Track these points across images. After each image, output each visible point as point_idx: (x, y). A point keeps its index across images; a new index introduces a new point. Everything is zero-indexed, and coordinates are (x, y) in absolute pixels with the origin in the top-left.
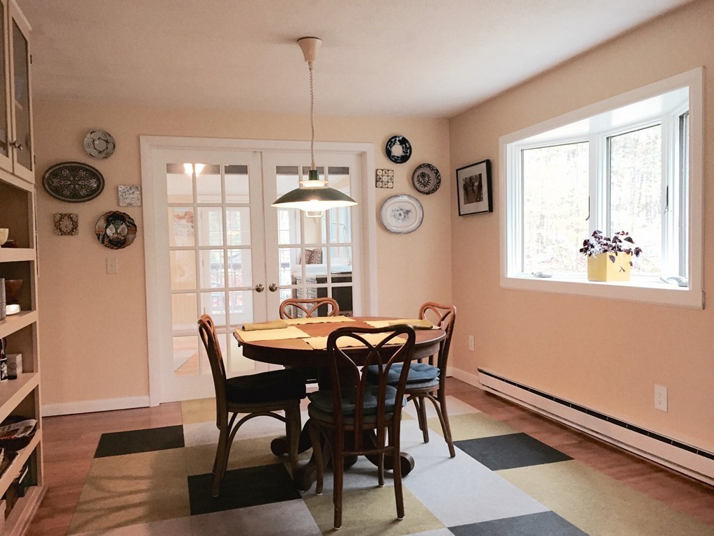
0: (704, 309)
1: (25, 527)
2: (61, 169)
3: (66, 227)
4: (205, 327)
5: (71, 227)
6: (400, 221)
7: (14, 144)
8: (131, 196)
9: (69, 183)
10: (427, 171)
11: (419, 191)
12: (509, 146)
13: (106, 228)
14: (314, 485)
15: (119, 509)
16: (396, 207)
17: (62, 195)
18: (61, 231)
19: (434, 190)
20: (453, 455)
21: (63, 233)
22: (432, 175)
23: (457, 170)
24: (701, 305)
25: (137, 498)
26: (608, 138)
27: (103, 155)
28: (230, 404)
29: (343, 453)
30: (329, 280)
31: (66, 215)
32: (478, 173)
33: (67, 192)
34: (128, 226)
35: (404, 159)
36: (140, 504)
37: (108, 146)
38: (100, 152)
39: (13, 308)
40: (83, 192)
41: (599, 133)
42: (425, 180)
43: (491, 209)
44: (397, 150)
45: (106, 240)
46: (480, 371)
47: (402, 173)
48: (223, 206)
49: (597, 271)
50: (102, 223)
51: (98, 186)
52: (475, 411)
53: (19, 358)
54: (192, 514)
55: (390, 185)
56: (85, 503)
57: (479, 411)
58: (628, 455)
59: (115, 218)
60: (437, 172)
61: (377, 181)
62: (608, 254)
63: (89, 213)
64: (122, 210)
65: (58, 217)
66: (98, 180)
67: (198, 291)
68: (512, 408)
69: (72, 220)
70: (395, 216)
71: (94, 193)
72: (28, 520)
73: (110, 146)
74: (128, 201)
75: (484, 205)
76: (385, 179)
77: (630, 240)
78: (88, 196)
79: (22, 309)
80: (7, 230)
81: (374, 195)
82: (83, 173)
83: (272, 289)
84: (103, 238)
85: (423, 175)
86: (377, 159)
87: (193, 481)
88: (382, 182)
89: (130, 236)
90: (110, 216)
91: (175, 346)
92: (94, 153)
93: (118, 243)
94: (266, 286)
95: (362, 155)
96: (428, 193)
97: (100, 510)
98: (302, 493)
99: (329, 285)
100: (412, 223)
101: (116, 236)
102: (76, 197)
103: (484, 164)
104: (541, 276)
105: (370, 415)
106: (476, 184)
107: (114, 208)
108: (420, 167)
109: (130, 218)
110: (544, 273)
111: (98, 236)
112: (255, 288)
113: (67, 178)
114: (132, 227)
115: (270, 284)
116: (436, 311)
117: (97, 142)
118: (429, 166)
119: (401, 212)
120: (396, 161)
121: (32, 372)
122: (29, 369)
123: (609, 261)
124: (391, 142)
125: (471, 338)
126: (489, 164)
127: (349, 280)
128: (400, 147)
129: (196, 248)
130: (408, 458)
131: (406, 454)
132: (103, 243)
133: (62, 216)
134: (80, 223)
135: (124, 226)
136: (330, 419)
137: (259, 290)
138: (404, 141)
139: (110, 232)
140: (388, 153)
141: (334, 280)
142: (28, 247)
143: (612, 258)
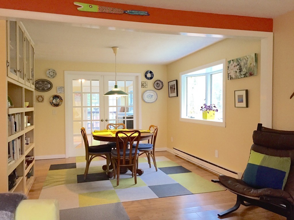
0: (226, 127)
1: (31, 185)
2: (39, 81)
3: (40, 99)
4: (83, 131)
5: (41, 100)
6: (149, 99)
7: (31, 79)
8: (61, 90)
9: (41, 86)
10: (159, 82)
11: (156, 89)
12: (182, 76)
13: (53, 100)
14: (113, 177)
15: (57, 182)
16: (148, 94)
17: (39, 90)
18: (38, 101)
19: (161, 88)
20: (157, 171)
21: (39, 102)
22: (161, 84)
23: (168, 82)
24: (225, 126)
25: (62, 179)
26: (211, 75)
27: (52, 77)
28: (89, 153)
29: (120, 165)
30: (126, 118)
31: (40, 96)
32: (174, 84)
33: (41, 89)
34: (60, 100)
35: (151, 78)
36: (63, 181)
37: (54, 74)
38: (51, 76)
39: (29, 124)
40: (46, 89)
41: (208, 73)
42: (158, 85)
43: (177, 96)
44: (149, 75)
45: (53, 104)
46: (174, 148)
47: (150, 83)
48: (91, 93)
49: (205, 116)
50: (52, 99)
51: (51, 87)
52: (169, 160)
53: (29, 138)
54: (78, 183)
55: (146, 87)
56: (47, 180)
57: (170, 160)
58: (209, 172)
59: (56, 97)
60: (162, 83)
61: (142, 86)
62: (208, 111)
63: (48, 95)
64: (58, 94)
65: (38, 97)
66: (51, 85)
67: (82, 121)
68: (181, 160)
69: (42, 97)
70: (148, 97)
71: (49, 89)
72: (32, 184)
73: (55, 74)
74: (60, 92)
75: (175, 94)
76: (145, 85)
77: (215, 107)
78: (47, 90)
79: (31, 125)
80: (28, 103)
81: (141, 90)
82: (46, 83)
83: (106, 121)
84: (52, 103)
85: (158, 84)
86: (142, 78)
87: (78, 176)
88: (144, 86)
89: (60, 103)
90: (54, 96)
91: (74, 141)
92: (50, 76)
93: (57, 105)
94: (104, 120)
95: (137, 77)
96: (159, 90)
97: (52, 182)
98: (110, 179)
99: (126, 120)
100: (153, 99)
101: (56, 103)
102: (43, 90)
103: (175, 81)
104: (191, 117)
105: (128, 155)
106: (173, 87)
107: (56, 94)
108: (156, 81)
109: (60, 97)
110: (192, 117)
111: (50, 102)
112: (101, 120)
113: (41, 84)
114: (61, 99)
115: (106, 119)
116: (154, 128)
117: (50, 73)
118: (159, 80)
119: (150, 96)
120: (148, 79)
121: (33, 143)
122: (32, 142)
123: (207, 113)
124: (147, 73)
125: (172, 138)
126: (177, 81)
127: (132, 118)
128: (150, 74)
129: (82, 107)
130: (142, 170)
131: (141, 169)
132: (52, 105)
133: (39, 96)
134: (45, 99)
135: (58, 99)
136: (116, 156)
137: (102, 121)
138: (151, 72)
139: (54, 101)
140: (146, 76)
141: (127, 118)
142: (32, 107)
143: (208, 112)
